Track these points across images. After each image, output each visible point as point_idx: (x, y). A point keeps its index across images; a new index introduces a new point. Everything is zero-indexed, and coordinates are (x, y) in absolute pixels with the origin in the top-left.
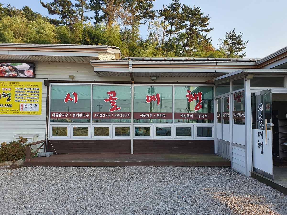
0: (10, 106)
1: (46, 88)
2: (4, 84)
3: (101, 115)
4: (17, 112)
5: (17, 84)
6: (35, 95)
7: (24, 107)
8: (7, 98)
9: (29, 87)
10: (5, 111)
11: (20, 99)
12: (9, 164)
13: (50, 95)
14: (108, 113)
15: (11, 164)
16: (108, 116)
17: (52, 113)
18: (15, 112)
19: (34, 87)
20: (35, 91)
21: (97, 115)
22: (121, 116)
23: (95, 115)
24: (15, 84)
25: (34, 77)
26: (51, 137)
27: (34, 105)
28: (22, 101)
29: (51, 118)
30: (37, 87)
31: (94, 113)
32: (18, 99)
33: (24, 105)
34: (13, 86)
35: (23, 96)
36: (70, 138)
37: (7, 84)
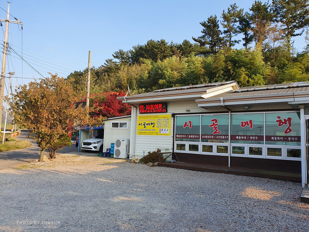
0: (154, 130)
1: (173, 118)
2: (152, 117)
3: (207, 136)
4: (158, 134)
5: (158, 117)
6: (167, 123)
7: (161, 131)
8: (153, 125)
9: (164, 118)
10: (152, 133)
11: (159, 126)
12: (151, 164)
13: (175, 123)
14: (212, 135)
15: (152, 164)
16: (212, 138)
17: (176, 135)
18: (157, 134)
19: (167, 118)
20: (167, 120)
21: (204, 136)
22: (221, 138)
23: (203, 136)
24: (157, 117)
25: (167, 112)
26: (176, 151)
27: (166, 130)
28: (160, 127)
29: (176, 138)
30: (168, 118)
31: (202, 135)
32: (158, 126)
33: (161, 130)
34: (156, 118)
35: (161, 124)
36: (187, 152)
37: (153, 117)
